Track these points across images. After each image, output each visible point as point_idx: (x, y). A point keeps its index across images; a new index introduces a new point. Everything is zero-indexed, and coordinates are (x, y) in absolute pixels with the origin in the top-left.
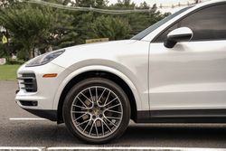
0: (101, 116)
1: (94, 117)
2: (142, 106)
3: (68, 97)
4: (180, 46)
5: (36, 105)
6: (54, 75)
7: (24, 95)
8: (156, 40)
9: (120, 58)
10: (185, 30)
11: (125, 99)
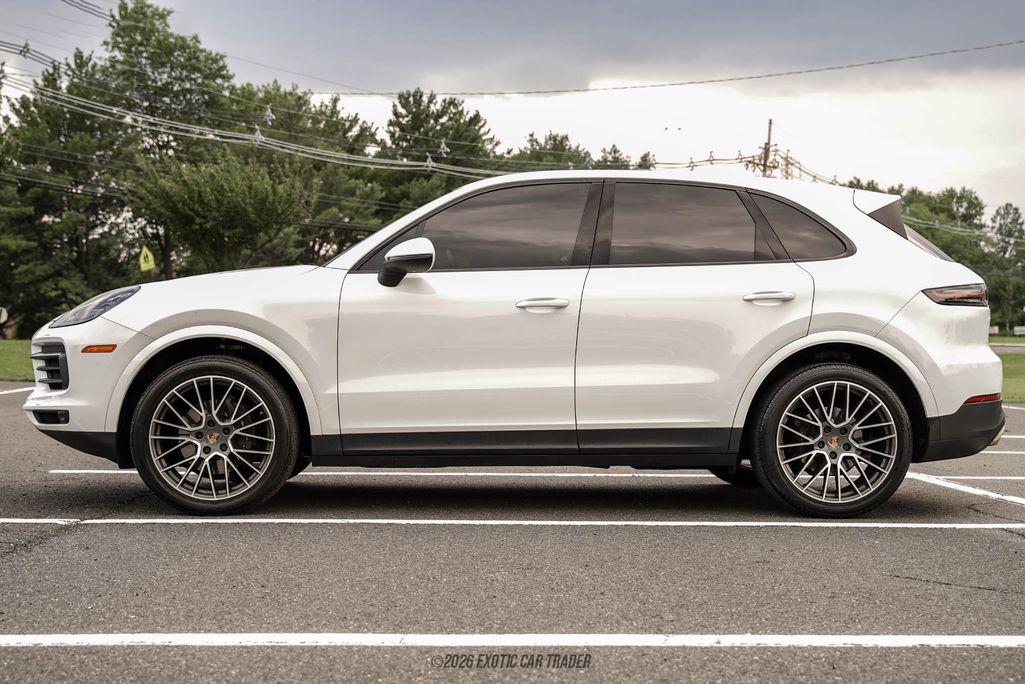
0: (224, 448)
1: (207, 450)
2: (322, 423)
3: (142, 402)
4: (416, 281)
5: (67, 421)
6: (110, 348)
7: (41, 397)
8: (359, 268)
9: (273, 308)
10: (422, 246)
11: (283, 406)
